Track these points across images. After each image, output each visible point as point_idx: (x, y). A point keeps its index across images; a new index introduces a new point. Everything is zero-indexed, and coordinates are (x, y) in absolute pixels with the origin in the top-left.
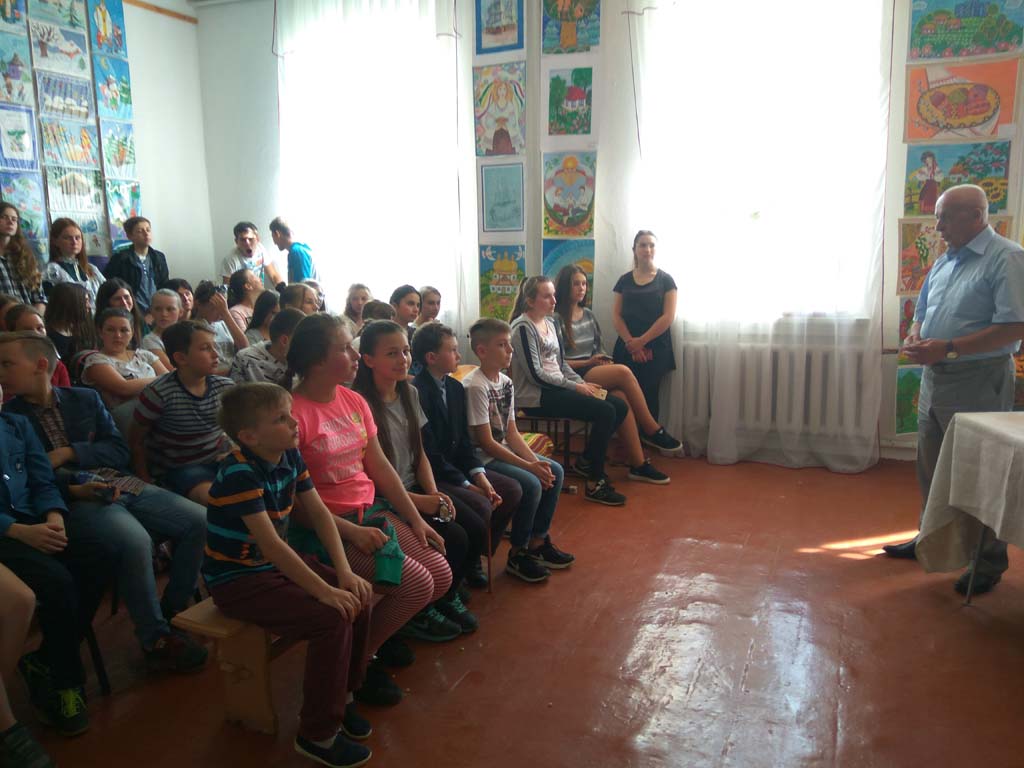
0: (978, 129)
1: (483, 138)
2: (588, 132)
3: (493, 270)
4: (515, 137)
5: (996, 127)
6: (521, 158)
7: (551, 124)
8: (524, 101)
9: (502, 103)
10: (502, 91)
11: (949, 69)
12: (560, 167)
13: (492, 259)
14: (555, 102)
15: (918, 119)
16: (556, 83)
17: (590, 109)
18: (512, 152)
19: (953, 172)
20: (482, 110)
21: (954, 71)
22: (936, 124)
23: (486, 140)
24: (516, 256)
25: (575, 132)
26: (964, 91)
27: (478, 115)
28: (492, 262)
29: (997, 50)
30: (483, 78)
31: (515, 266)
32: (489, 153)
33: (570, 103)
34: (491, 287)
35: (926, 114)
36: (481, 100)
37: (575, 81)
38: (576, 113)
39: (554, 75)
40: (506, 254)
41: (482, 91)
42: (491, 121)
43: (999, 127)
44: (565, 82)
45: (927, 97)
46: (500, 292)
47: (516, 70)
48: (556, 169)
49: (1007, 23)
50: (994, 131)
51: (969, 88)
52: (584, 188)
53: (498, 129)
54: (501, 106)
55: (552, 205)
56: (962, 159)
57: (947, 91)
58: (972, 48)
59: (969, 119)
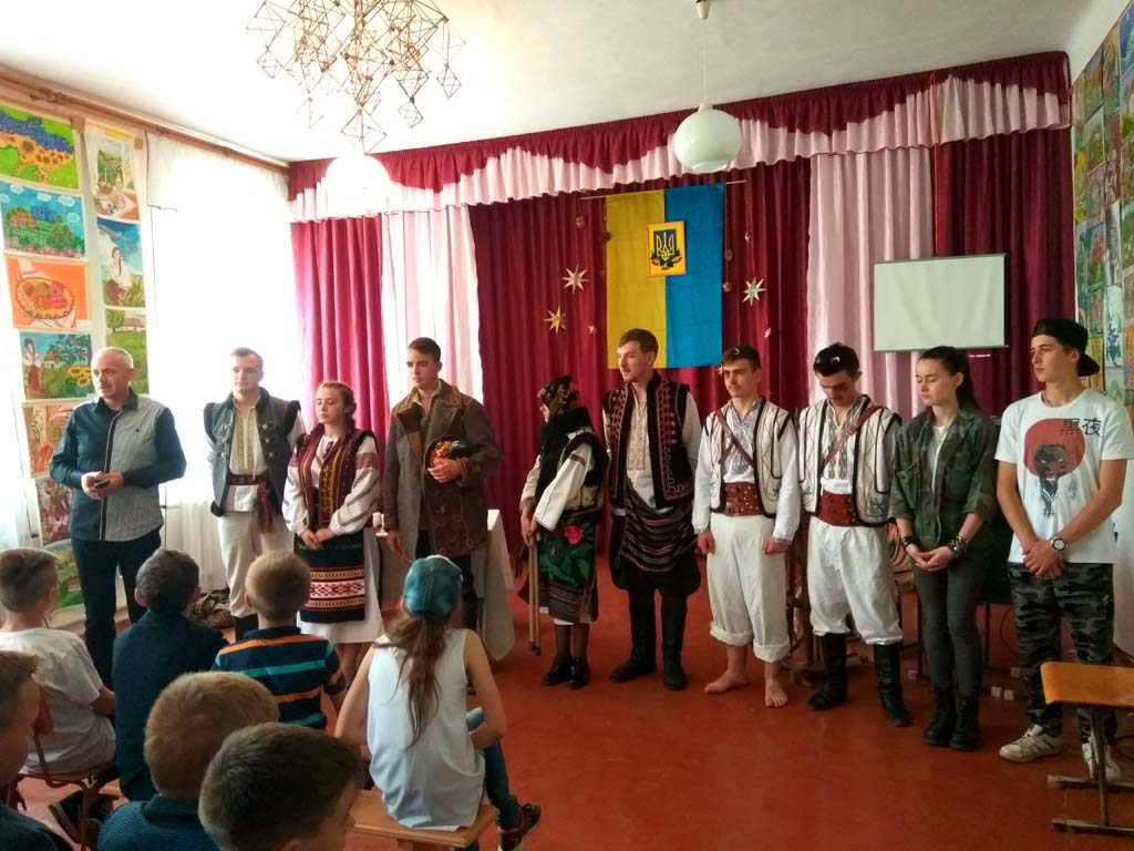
0: (60, 321)
5: (74, 322)
11: (34, 264)
15: (18, 307)
21: (39, 267)
22: (30, 313)
26: (46, 285)
29: (67, 255)
35: (24, 303)
43: (78, 321)
45: (21, 286)
49: (71, 234)
50: (74, 325)
51: (49, 283)
56: (52, 347)
57: (35, 283)
58: (47, 249)
59: (52, 312)
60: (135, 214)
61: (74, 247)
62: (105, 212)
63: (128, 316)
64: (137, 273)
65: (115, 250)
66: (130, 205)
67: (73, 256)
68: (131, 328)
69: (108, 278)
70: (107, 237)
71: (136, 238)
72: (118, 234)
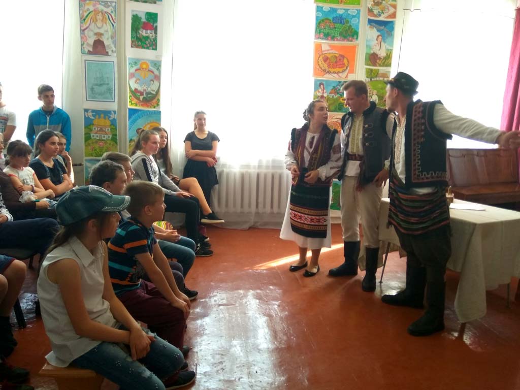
0: (340, 74)
1: (85, 43)
2: (156, 49)
3: (93, 124)
4: (108, 46)
5: (347, 75)
6: (113, 58)
7: (132, 42)
8: (115, 25)
9: (99, 24)
10: (100, 17)
11: (330, 46)
12: (138, 67)
13: (92, 118)
14: (135, 29)
15: (318, 67)
16: (136, 19)
17: (156, 37)
18: (107, 54)
19: (330, 93)
20: (85, 27)
21: (332, 47)
22: (324, 70)
23: (88, 44)
24: (110, 117)
25: (148, 48)
26: (336, 57)
27: (83, 28)
28: (93, 120)
29: (348, 40)
30: (87, 7)
31: (108, 123)
32: (90, 53)
33: (144, 31)
34: (92, 135)
35: (321, 66)
36: (84, 20)
37: (147, 19)
38: (148, 37)
39: (135, 13)
40: (102, 115)
41: (86, 14)
42: (91, 34)
43: (349, 74)
44: (141, 18)
45: (321, 58)
46: (98, 138)
47: (109, 6)
48: (135, 68)
49: (352, 29)
50: (347, 77)
51: (337, 55)
52: (153, 81)
53: (97, 39)
54: (99, 26)
55: (133, 89)
56: (334, 87)
57: (329, 56)
58: (339, 38)
59: (337, 70)
60: (394, 15)
61: (353, 36)
62: (375, 16)
63: (381, 72)
64: (390, 48)
65: (378, 36)
66: (392, 10)
67: (351, 41)
68: (381, 79)
69: (372, 52)
70: (375, 29)
71: (392, 29)
72: (382, 28)
